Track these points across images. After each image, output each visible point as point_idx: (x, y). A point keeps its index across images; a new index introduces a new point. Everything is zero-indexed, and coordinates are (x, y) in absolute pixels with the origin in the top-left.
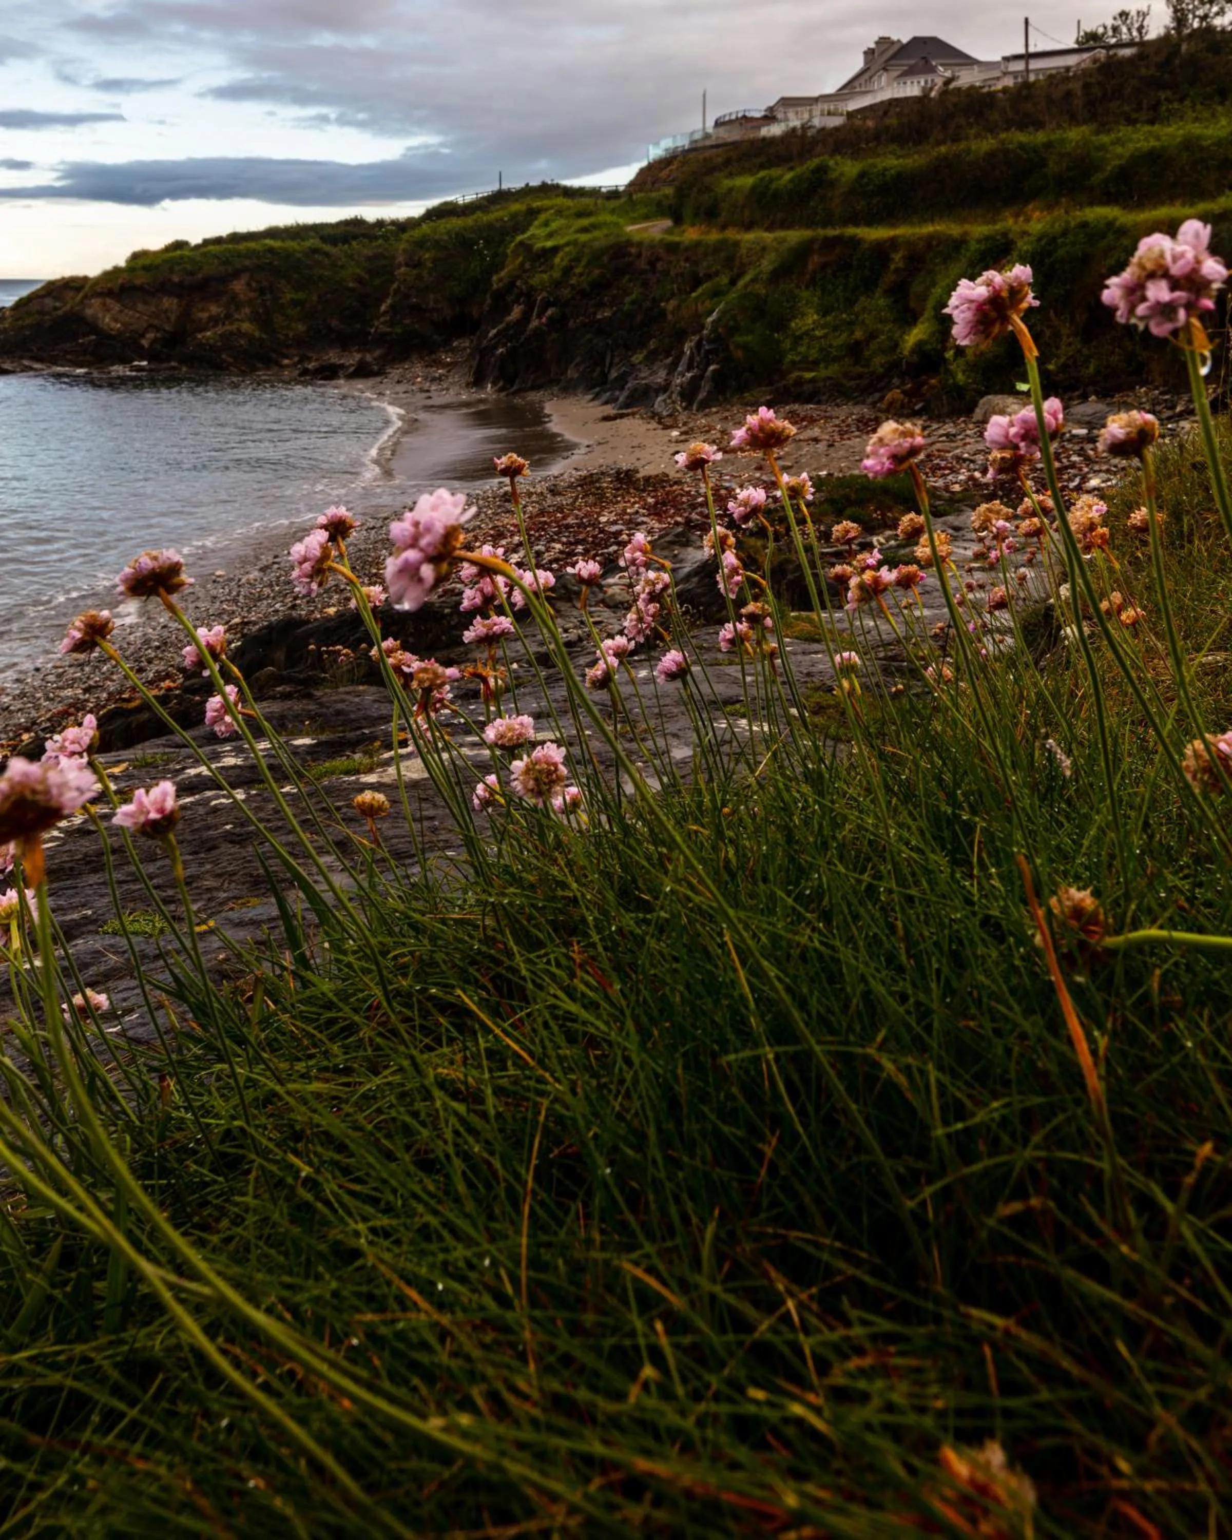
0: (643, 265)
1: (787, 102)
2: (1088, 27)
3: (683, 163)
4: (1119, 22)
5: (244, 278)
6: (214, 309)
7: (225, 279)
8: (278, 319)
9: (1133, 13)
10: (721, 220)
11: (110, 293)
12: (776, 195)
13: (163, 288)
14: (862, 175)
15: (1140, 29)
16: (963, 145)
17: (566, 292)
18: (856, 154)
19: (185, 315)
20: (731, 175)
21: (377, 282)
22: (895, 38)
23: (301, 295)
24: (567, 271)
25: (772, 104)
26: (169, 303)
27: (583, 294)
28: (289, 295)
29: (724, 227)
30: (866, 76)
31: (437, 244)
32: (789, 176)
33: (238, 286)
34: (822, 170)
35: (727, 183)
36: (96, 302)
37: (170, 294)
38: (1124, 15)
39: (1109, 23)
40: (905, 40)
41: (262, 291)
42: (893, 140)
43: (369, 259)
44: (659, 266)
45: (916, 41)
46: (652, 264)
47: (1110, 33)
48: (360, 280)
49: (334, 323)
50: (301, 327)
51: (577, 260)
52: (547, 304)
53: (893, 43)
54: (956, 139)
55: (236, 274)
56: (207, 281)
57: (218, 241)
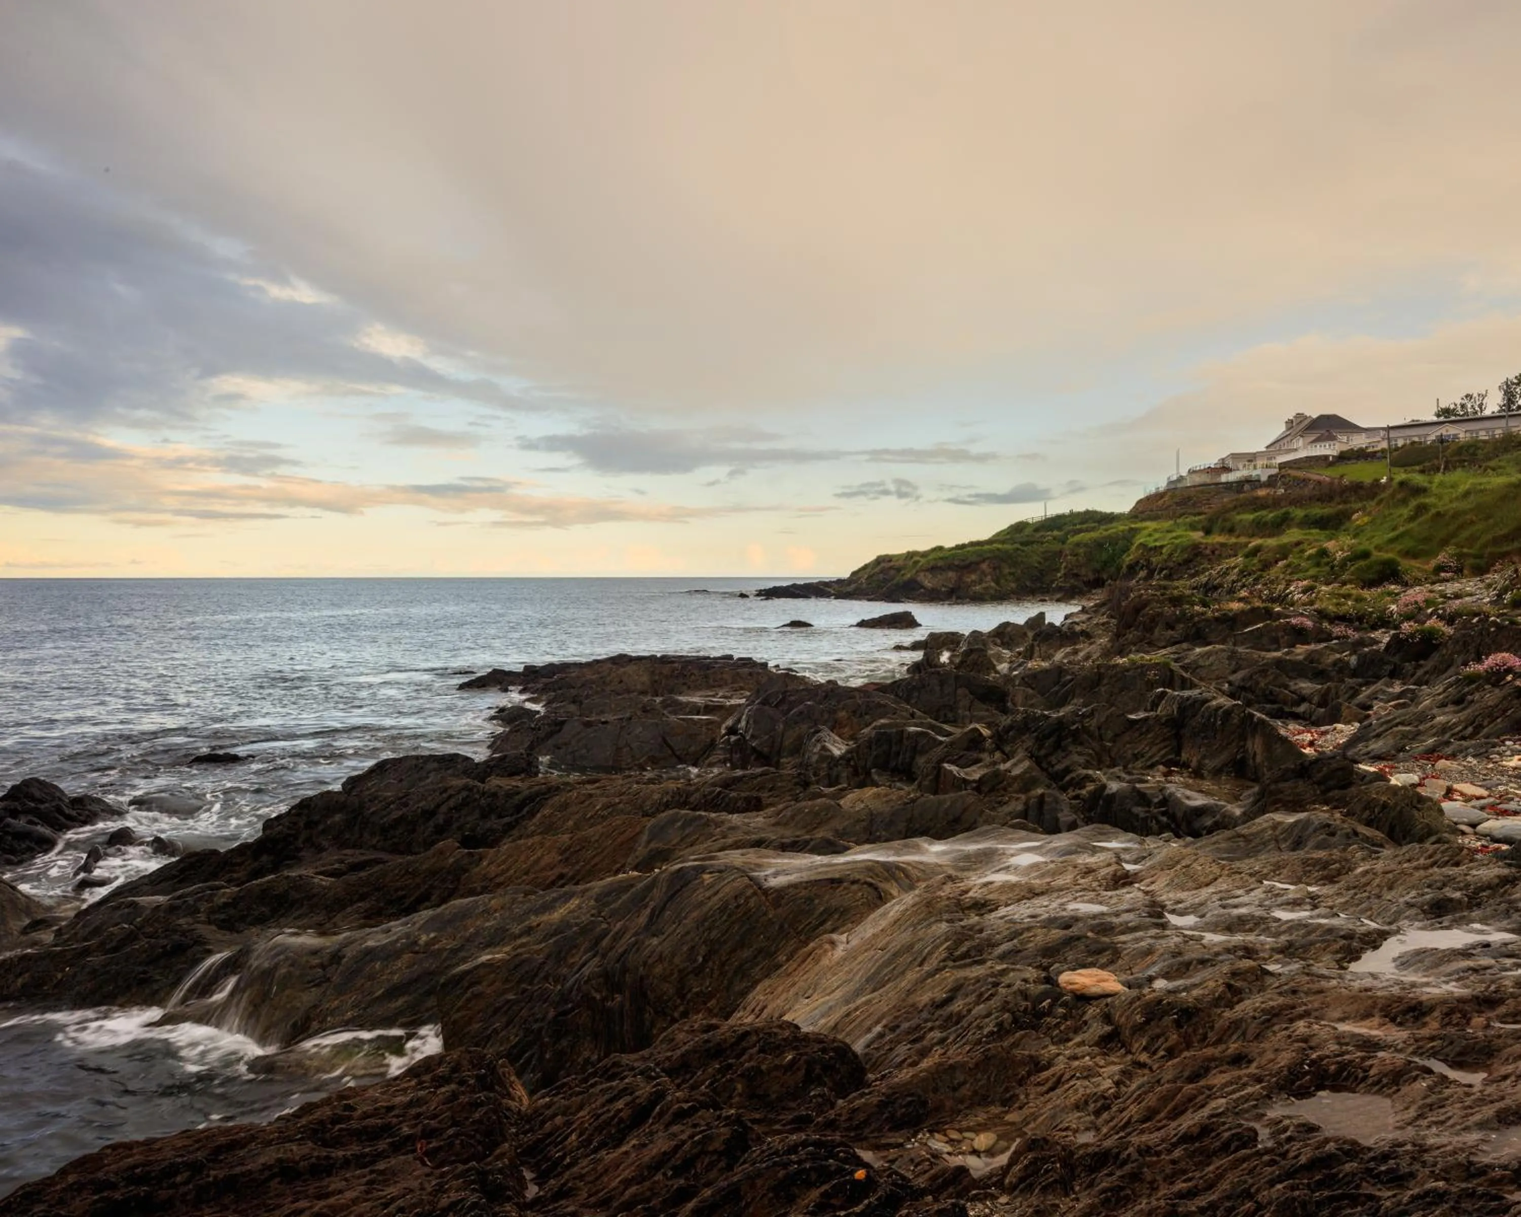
0: (1208, 552)
1: (1235, 456)
2: (1443, 405)
3: (1172, 497)
4: (1465, 401)
5: (987, 563)
6: (973, 577)
7: (978, 563)
8: (1002, 581)
9: (1475, 395)
10: (1237, 533)
11: (927, 570)
12: (1265, 524)
13: (950, 567)
14: (1306, 516)
15: (1480, 406)
16: (1348, 506)
17: (1171, 564)
18: (1302, 506)
19: (960, 578)
20: (1238, 513)
21: (1047, 564)
22: (1308, 414)
23: (1013, 570)
24: (1170, 555)
25: (1224, 456)
26: (951, 574)
27: (1180, 564)
28: (1006, 571)
29: (1238, 536)
30: (1289, 438)
31: (1086, 545)
32: (1271, 515)
33: (984, 566)
34: (1287, 513)
35: (1239, 517)
36: (922, 574)
37: (953, 570)
38: (1469, 396)
39: (1458, 402)
40: (1315, 416)
41: (994, 569)
42: (1318, 500)
43: (1043, 553)
44: (1217, 552)
45: (1322, 417)
46: (1213, 552)
47: (1459, 408)
48: (1040, 563)
49: (1028, 583)
50: (1013, 585)
51: (1175, 550)
52: (1162, 570)
53: (1306, 418)
54: (1345, 502)
55: (984, 561)
56: (971, 563)
57: (963, 546)
